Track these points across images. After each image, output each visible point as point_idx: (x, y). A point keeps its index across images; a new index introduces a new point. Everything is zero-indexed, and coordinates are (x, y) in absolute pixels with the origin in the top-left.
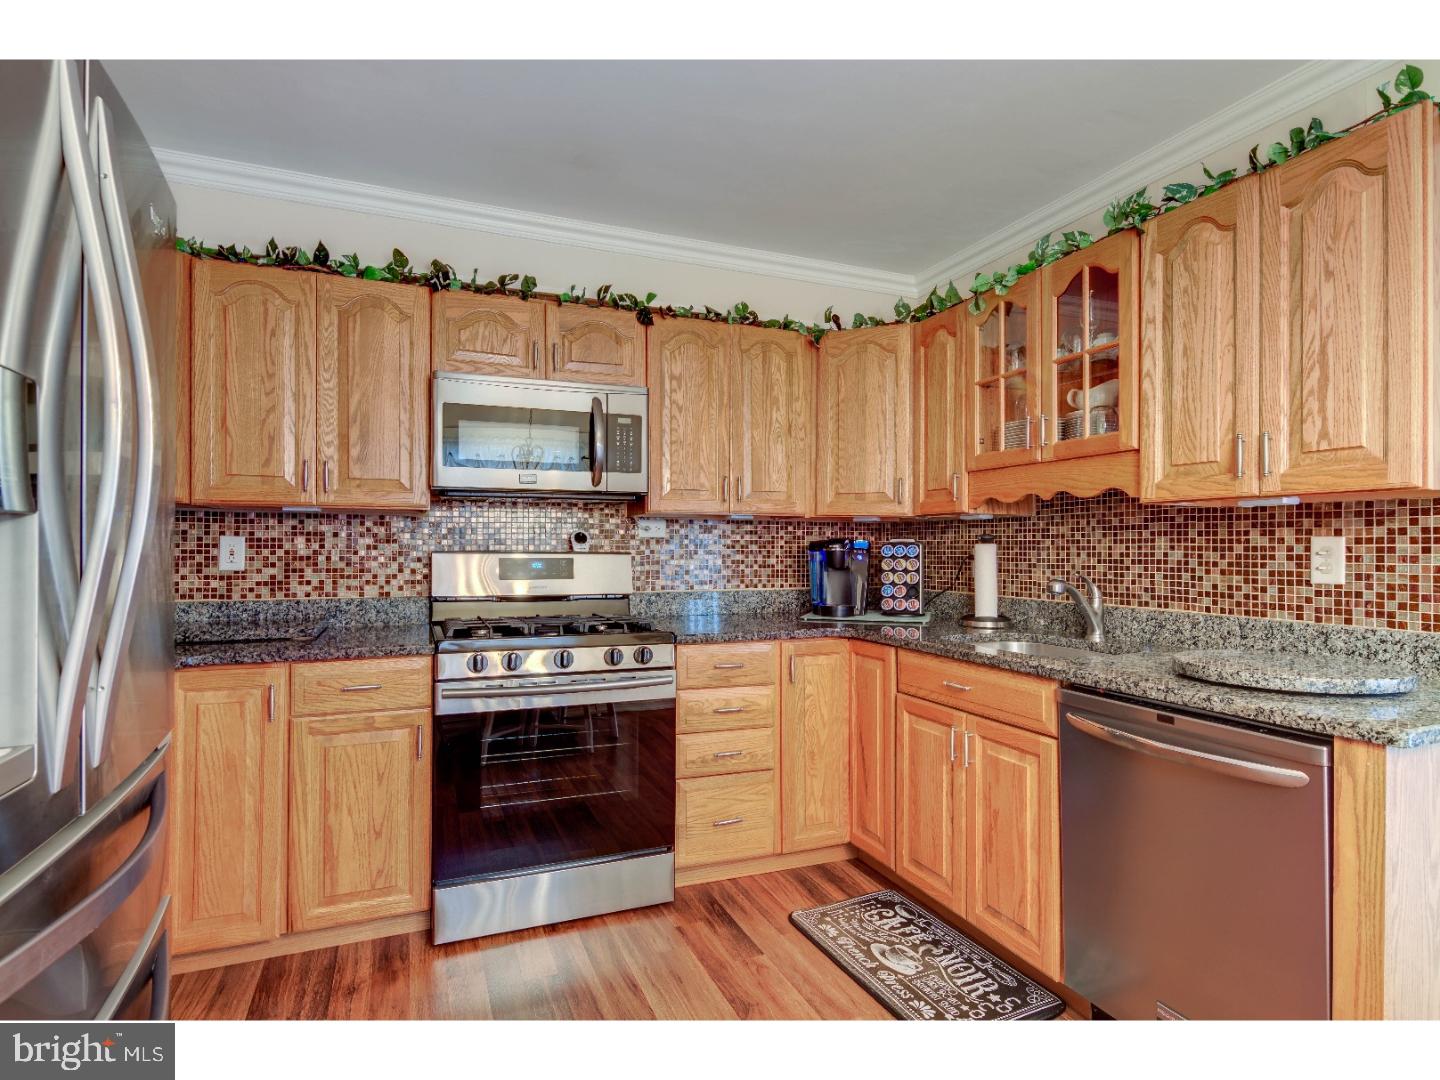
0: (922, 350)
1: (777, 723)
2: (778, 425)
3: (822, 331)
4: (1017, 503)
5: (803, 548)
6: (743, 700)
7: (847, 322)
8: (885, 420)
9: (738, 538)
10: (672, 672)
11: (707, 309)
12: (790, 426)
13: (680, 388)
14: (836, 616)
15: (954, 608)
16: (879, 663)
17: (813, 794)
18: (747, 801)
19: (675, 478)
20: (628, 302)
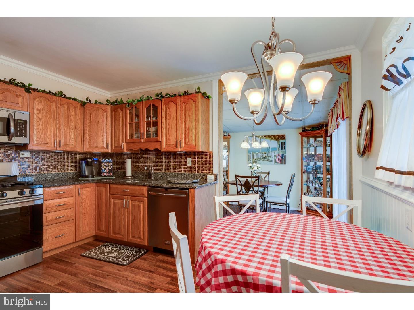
0: (114, 113)
1: (75, 207)
2: (72, 126)
3: (85, 103)
4: (136, 150)
5: (77, 160)
6: (65, 202)
7: (93, 102)
8: (104, 128)
9: (56, 157)
10: (43, 196)
11: (49, 91)
12: (76, 127)
13: (40, 113)
14: (89, 178)
15: (120, 174)
16: (104, 188)
17: (85, 224)
18: (66, 229)
19: (38, 139)
20: (21, 85)
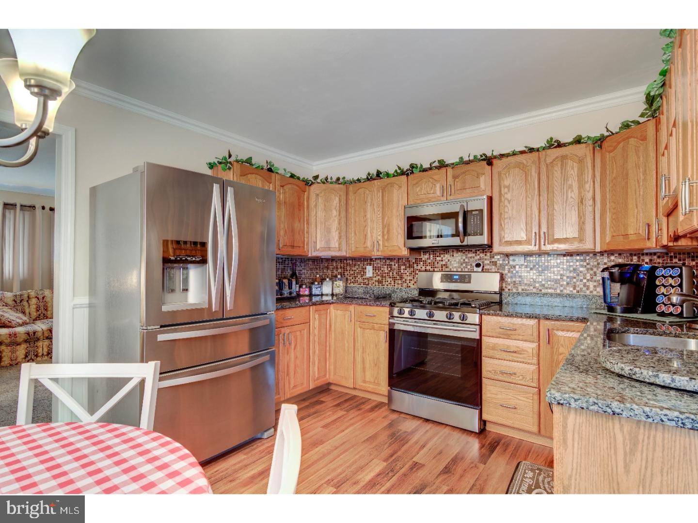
1: (537, 363)
6: (518, 347)
13: (509, 192)
14: (616, 313)
19: (506, 235)
20: (484, 157)
